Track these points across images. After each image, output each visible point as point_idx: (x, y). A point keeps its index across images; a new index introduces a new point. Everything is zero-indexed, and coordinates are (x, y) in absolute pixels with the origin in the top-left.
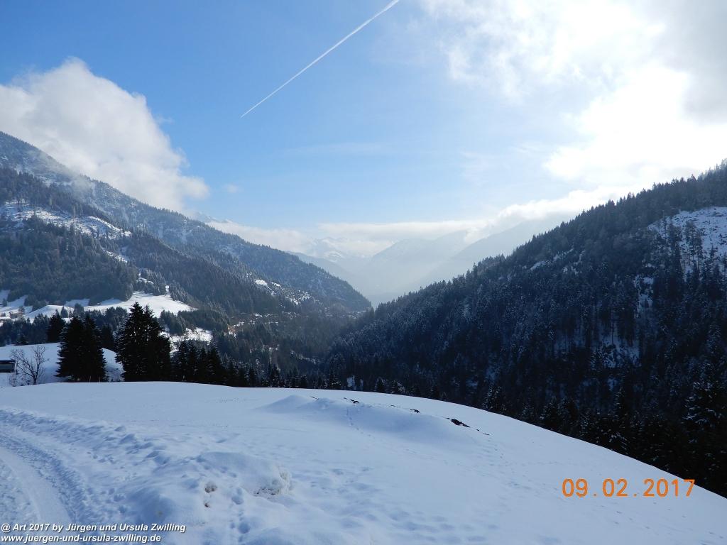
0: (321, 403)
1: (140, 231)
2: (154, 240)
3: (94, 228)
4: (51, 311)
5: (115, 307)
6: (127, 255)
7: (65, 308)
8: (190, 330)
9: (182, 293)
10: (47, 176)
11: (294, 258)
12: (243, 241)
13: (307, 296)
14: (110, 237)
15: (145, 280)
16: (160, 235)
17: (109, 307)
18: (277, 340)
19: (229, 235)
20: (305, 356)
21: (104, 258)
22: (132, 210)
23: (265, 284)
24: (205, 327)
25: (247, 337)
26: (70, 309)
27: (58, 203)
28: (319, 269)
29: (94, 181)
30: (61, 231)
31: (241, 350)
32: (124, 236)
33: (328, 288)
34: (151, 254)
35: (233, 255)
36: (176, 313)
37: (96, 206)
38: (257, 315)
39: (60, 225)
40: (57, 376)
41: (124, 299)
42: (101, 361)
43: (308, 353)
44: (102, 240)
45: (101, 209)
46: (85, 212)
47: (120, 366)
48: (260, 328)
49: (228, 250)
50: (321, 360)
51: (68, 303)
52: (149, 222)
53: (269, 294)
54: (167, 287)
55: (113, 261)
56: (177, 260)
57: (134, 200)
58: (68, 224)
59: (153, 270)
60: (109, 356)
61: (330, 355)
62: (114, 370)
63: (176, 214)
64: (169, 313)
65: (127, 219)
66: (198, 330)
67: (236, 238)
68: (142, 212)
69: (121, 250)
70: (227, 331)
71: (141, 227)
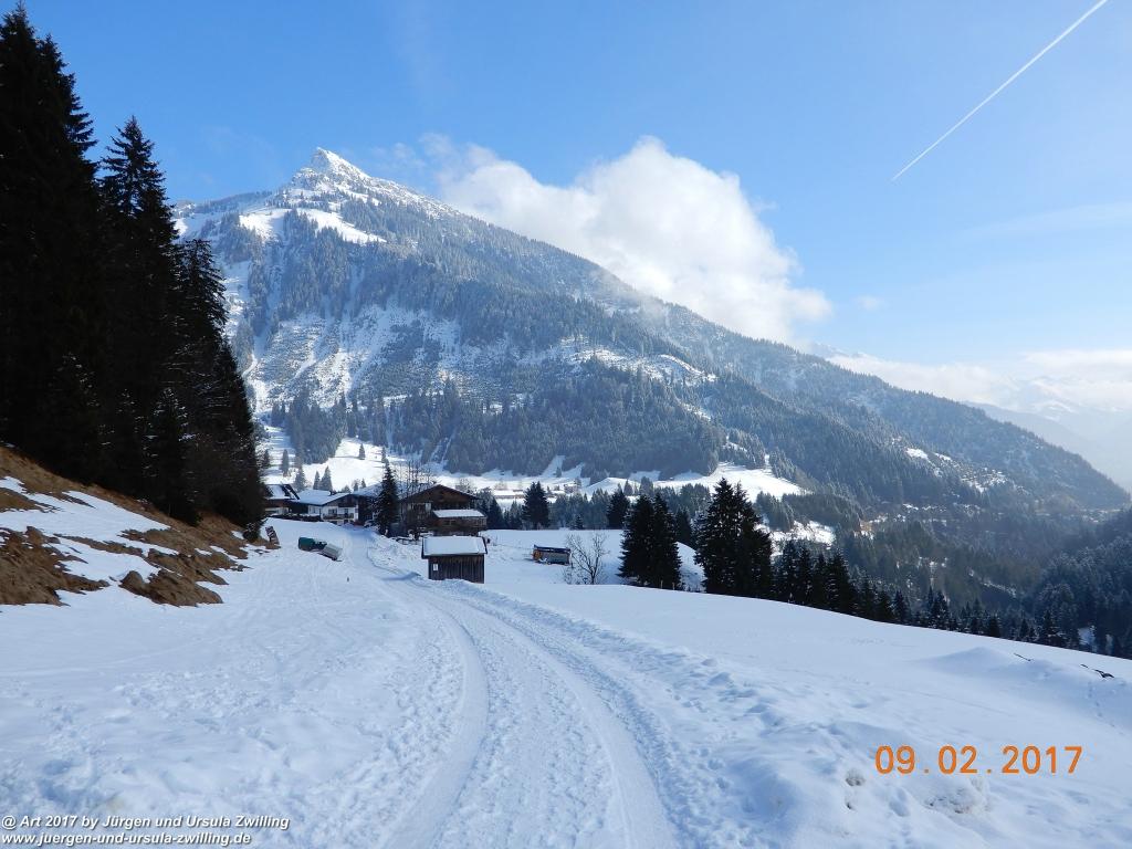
0: (1035, 668)
1: (730, 375)
2: (748, 387)
3: (668, 371)
4: (612, 486)
5: (694, 483)
6: (711, 409)
7: (630, 482)
8: (800, 525)
9: (789, 467)
10: (610, 303)
11: (978, 413)
12: (886, 386)
13: (1000, 479)
14: (687, 383)
15: (736, 447)
16: (756, 379)
17: (685, 483)
18: (945, 550)
19: (862, 377)
20: (994, 581)
21: (680, 414)
22: (718, 343)
23: (924, 456)
24: (824, 520)
25: (892, 542)
26: (635, 484)
27: (623, 338)
28: (1025, 432)
29: (667, 304)
30: (625, 377)
31: (882, 561)
32: (707, 381)
33: (1043, 466)
34: (743, 408)
35: (870, 408)
36: (779, 497)
37: (671, 341)
38: (909, 506)
39: (624, 369)
40: (619, 575)
41: (706, 472)
42: (674, 560)
43: (1002, 576)
44: (677, 388)
45: (677, 344)
46: (657, 348)
47: (699, 570)
48: (915, 527)
49: (862, 400)
50: (1026, 591)
51: (633, 475)
52: (742, 361)
53: (931, 472)
54: (767, 457)
55: (692, 417)
56: (782, 416)
57: (721, 329)
58: (634, 367)
59: (747, 431)
60: (686, 554)
61: (1044, 585)
62: (692, 575)
63: (781, 346)
64: (768, 497)
65: (711, 356)
66: (813, 525)
67: (875, 380)
68: (732, 345)
69: (702, 402)
70: (859, 530)
71: (730, 367)
